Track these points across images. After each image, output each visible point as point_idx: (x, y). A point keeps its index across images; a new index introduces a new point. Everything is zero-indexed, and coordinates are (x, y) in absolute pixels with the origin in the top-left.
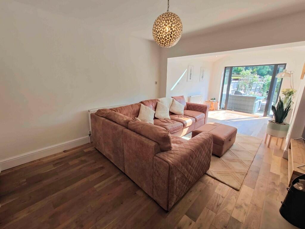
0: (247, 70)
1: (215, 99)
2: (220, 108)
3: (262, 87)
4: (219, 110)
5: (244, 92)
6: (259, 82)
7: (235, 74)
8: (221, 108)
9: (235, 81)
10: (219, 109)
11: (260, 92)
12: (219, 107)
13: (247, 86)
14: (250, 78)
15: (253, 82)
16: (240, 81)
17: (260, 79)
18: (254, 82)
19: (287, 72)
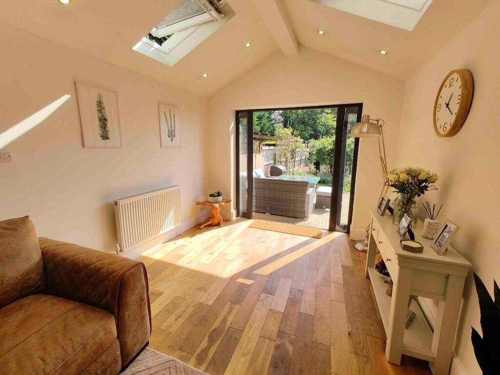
0: (285, 129)
1: (219, 194)
2: (238, 215)
3: (308, 156)
4: (237, 221)
5: (285, 168)
6: (304, 150)
7: (269, 135)
8: (241, 213)
9: (267, 148)
10: (234, 217)
11: (307, 165)
12: (233, 211)
13: (289, 155)
14: (291, 143)
15: (296, 148)
16: (277, 148)
17: (304, 144)
18: (297, 150)
19: (370, 121)
